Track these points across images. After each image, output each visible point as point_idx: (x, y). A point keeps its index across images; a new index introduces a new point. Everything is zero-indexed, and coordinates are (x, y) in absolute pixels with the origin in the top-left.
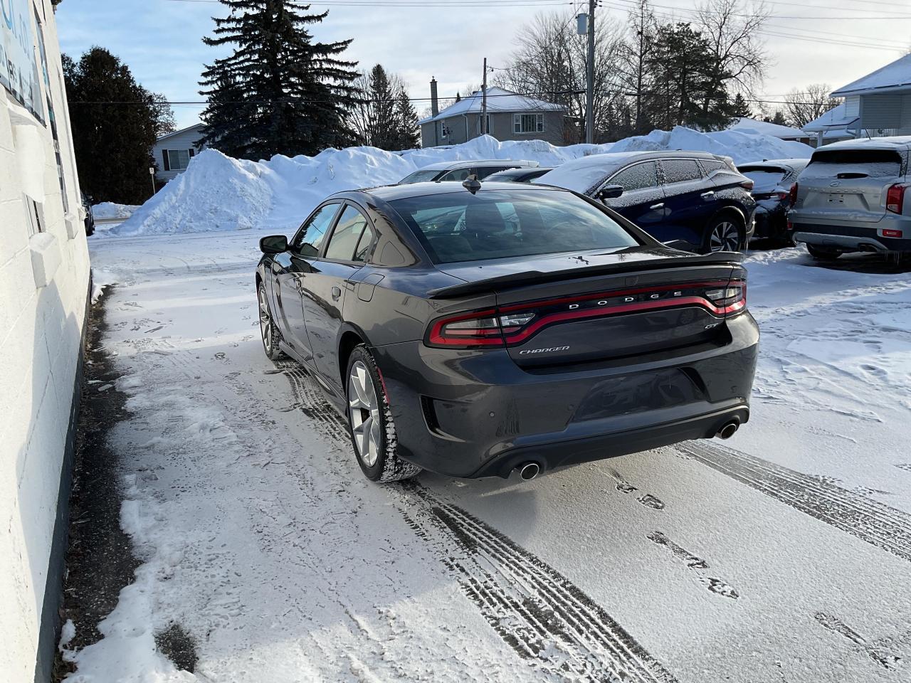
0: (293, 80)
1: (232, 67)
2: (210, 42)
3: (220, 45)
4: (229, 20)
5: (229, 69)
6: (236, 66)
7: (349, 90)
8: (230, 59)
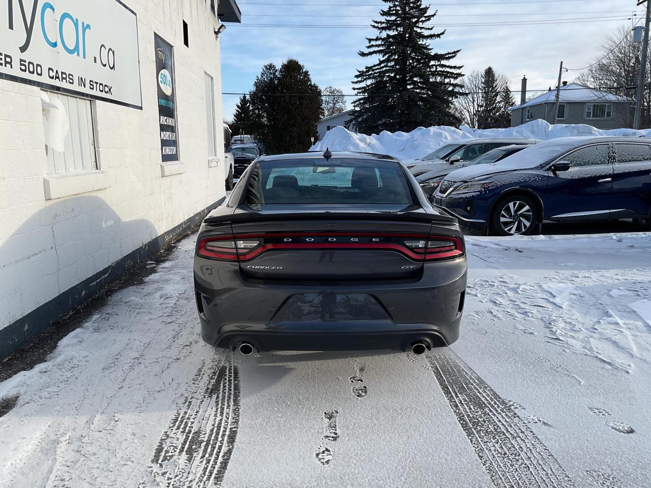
0: (415, 79)
1: (375, 71)
2: (363, 54)
3: (369, 56)
4: (377, 39)
5: (373, 73)
6: (377, 71)
7: (455, 85)
8: (375, 66)
